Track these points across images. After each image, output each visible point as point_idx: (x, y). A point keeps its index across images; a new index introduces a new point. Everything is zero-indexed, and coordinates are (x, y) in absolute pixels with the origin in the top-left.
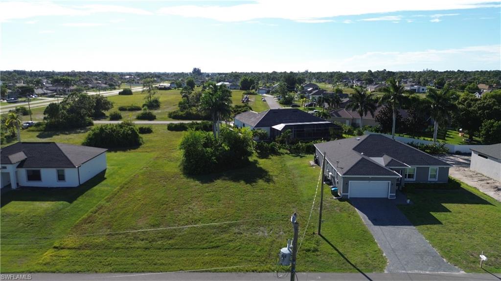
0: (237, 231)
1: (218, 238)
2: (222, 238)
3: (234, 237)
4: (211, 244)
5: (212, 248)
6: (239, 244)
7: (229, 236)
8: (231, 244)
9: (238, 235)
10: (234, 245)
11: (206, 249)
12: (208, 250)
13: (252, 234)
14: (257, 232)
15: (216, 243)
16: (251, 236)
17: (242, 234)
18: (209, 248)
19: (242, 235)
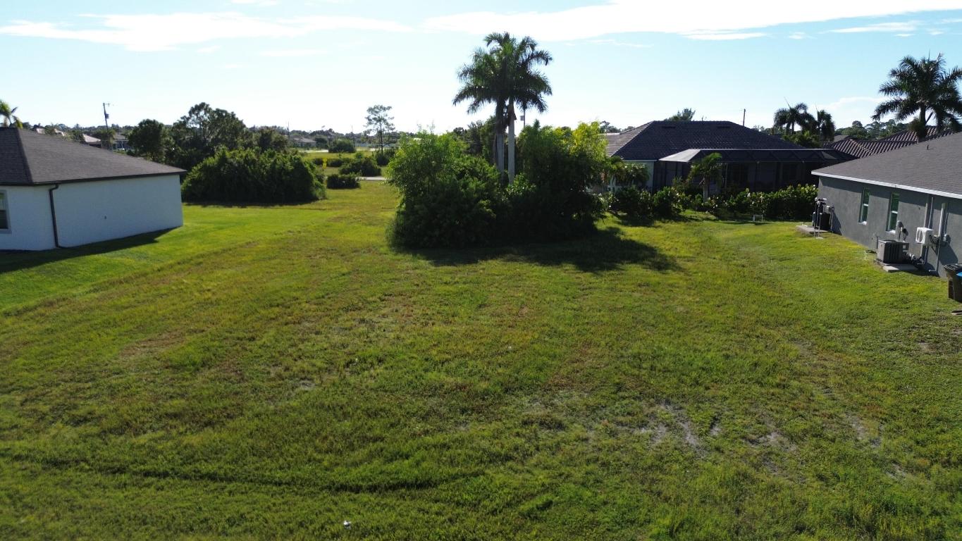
0: (538, 411)
1: (439, 438)
2: (461, 442)
3: (519, 441)
4: (392, 467)
5: (393, 488)
6: (542, 477)
7: (497, 435)
8: (498, 475)
9: (543, 434)
10: (516, 480)
11: (358, 489)
12: (365, 497)
13: (613, 434)
14: (643, 424)
15: (418, 464)
16: (611, 441)
17: (560, 426)
18: (372, 489)
19: (561, 434)
